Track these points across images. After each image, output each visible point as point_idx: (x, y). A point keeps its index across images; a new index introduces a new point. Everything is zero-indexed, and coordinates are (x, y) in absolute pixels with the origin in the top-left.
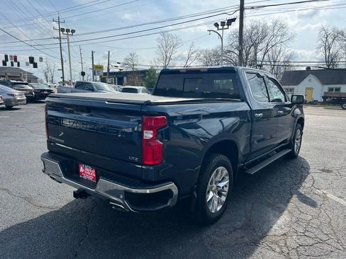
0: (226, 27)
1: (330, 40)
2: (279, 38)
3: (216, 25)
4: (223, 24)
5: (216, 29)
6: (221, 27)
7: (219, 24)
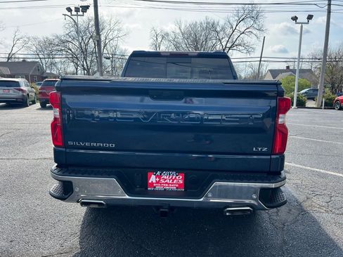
0: (81, 13)
1: (159, 39)
2: (116, 33)
3: (69, 10)
4: (77, 10)
5: (69, 14)
6: (76, 13)
7: (73, 9)
